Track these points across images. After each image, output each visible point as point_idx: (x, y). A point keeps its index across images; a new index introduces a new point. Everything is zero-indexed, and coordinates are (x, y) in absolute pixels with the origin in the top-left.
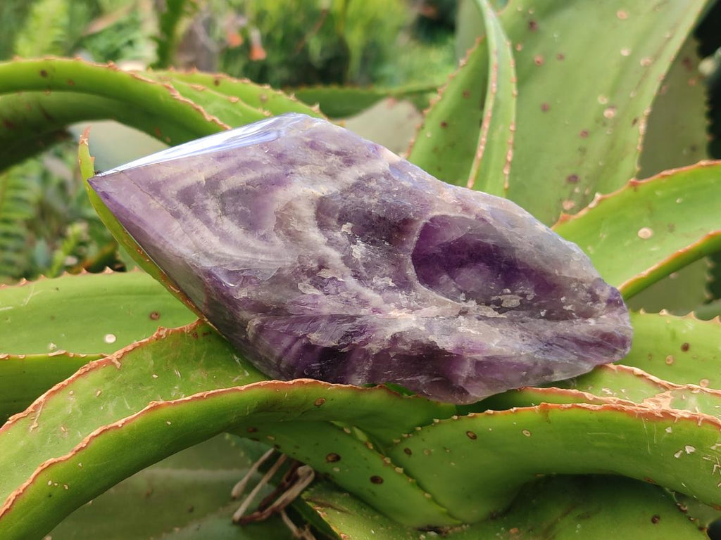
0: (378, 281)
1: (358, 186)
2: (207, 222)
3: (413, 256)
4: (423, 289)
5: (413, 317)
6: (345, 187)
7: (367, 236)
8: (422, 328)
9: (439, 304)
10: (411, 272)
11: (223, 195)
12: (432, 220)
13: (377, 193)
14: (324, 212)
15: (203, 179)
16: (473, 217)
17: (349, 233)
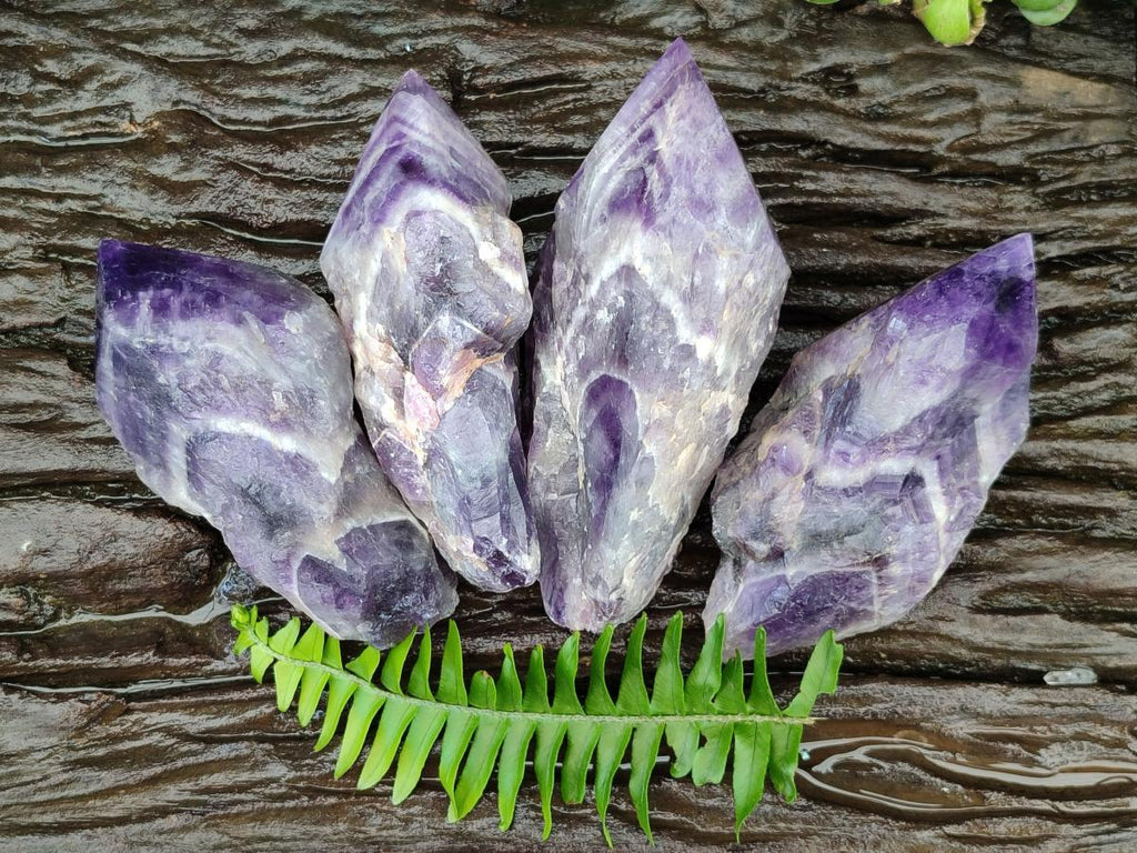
0: (581, 343)
1: (657, 308)
2: (622, 159)
3: (605, 376)
4: (583, 390)
5: (558, 382)
6: (657, 296)
7: (617, 324)
8: (544, 390)
9: (573, 408)
10: (594, 376)
11: (642, 169)
12: (631, 392)
13: (650, 329)
14: (627, 273)
15: (659, 147)
16: (640, 438)
17: (618, 306)
